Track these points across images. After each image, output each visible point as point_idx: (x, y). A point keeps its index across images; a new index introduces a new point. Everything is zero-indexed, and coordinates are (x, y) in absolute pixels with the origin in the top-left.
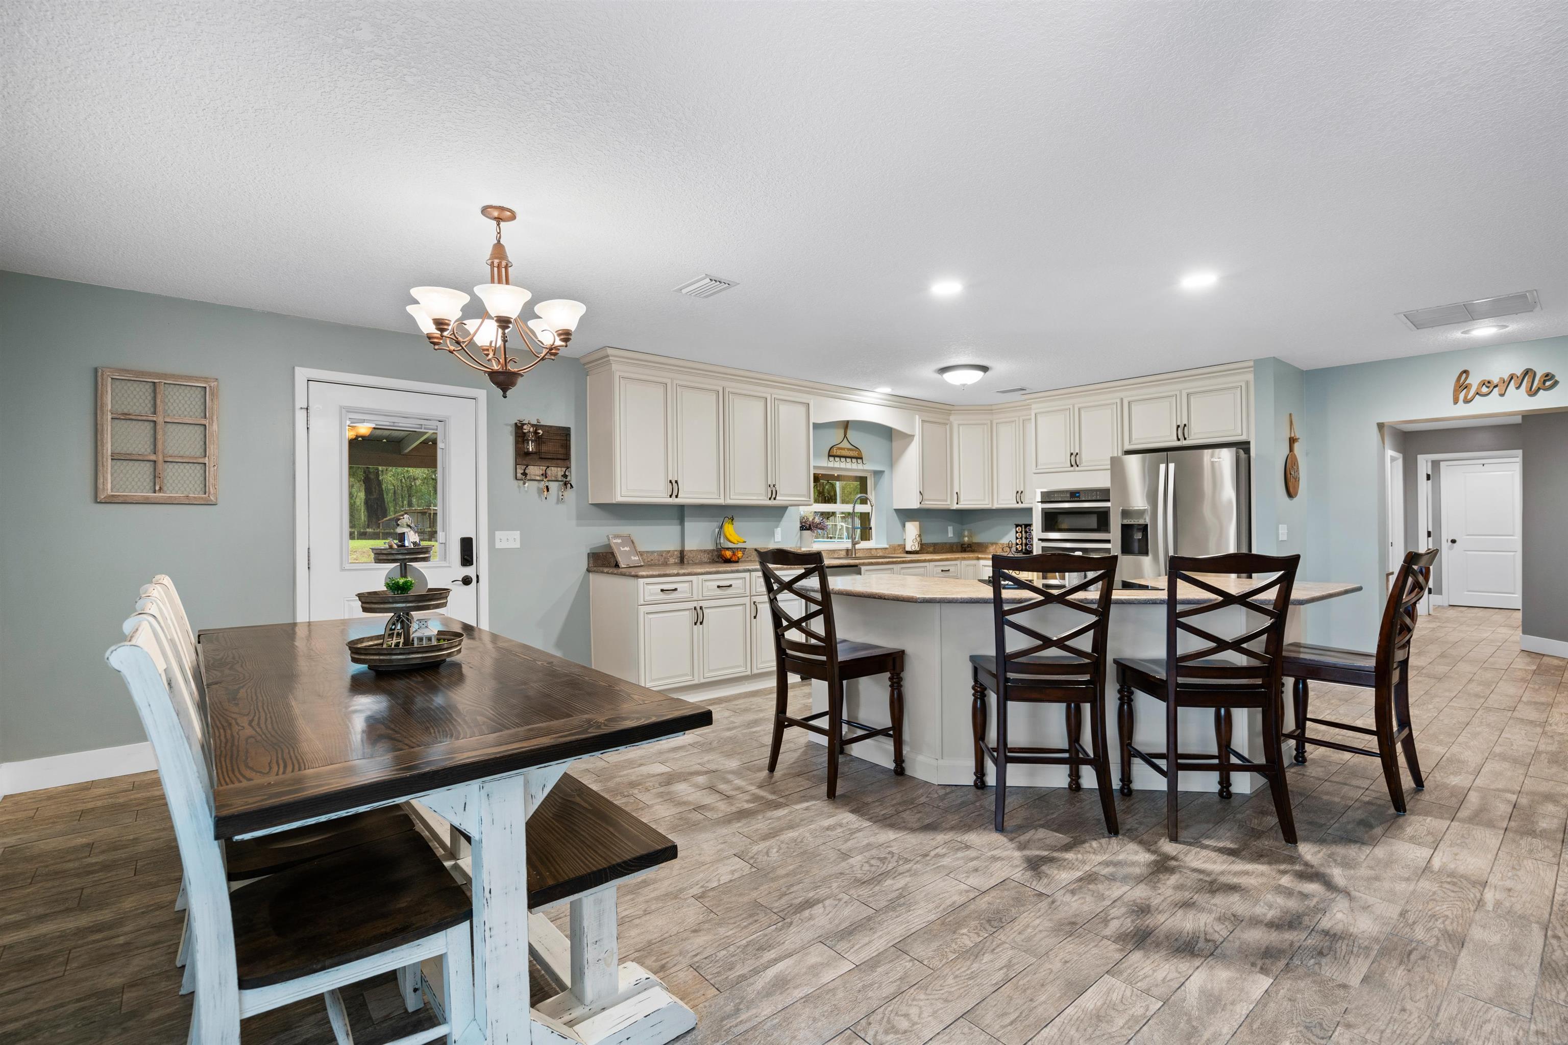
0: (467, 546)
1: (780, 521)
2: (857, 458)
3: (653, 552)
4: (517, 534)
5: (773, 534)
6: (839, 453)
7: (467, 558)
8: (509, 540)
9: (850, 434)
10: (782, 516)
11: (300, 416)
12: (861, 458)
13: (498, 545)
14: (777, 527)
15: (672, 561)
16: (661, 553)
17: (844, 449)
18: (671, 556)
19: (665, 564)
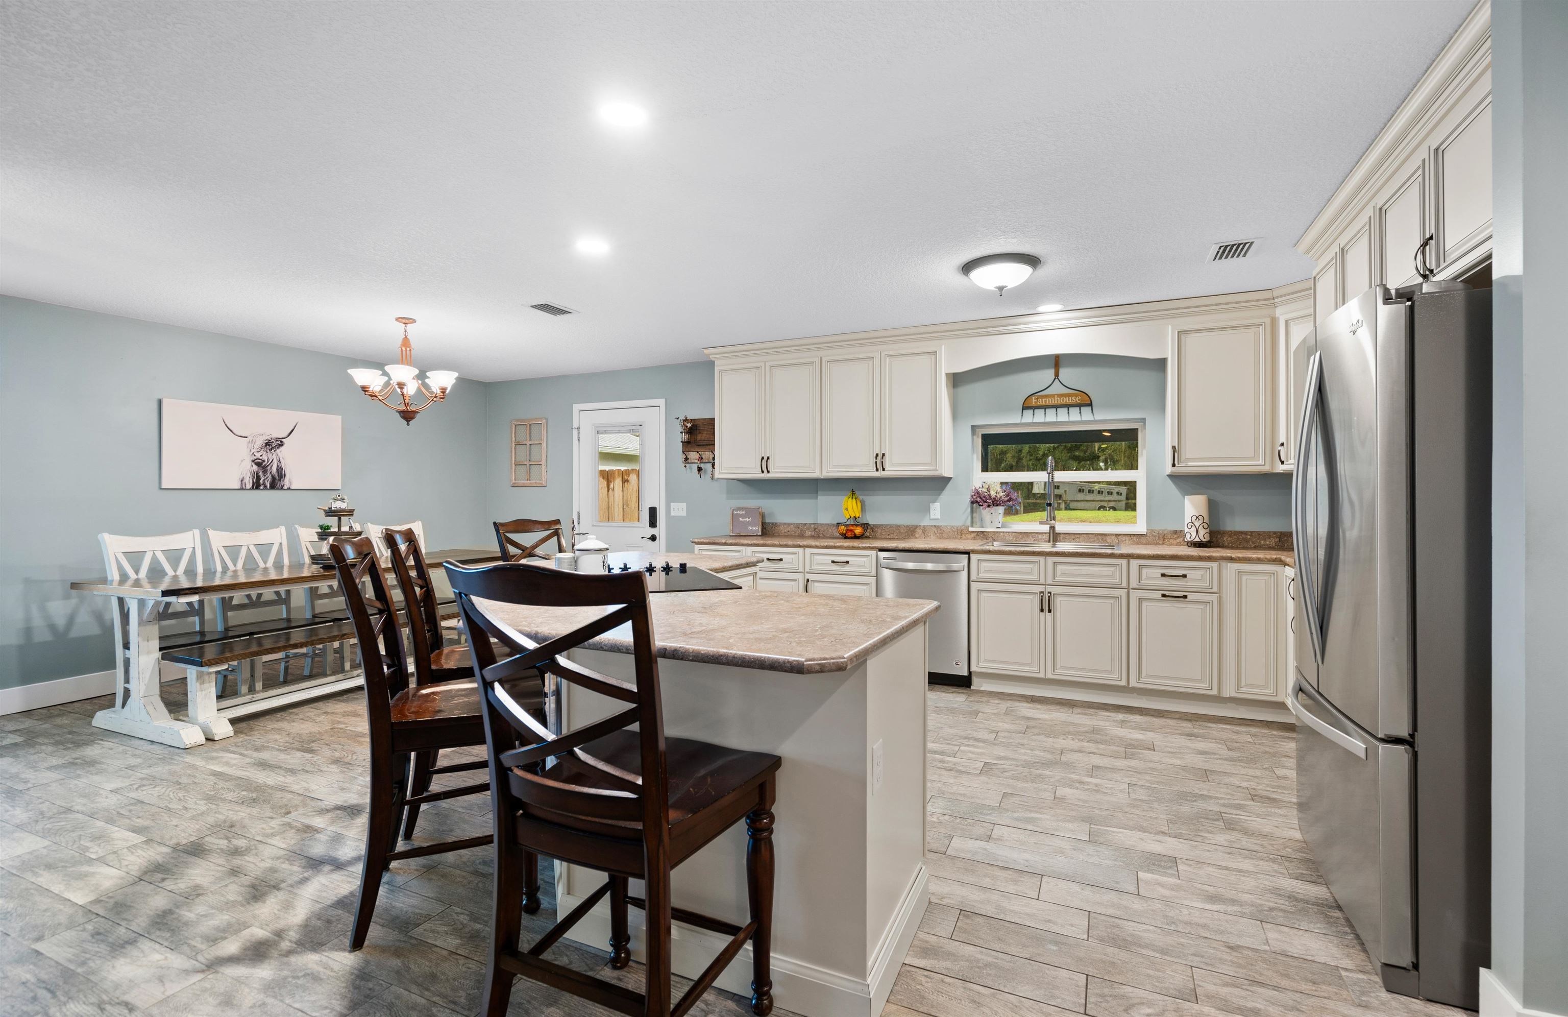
0: (653, 512)
1: (939, 495)
2: (1080, 406)
3: (789, 524)
4: (684, 505)
5: (928, 510)
6: (1041, 402)
7: (653, 523)
8: (679, 509)
9: (1063, 372)
10: (942, 488)
11: (575, 432)
12: (1090, 405)
13: (673, 514)
14: (934, 502)
15: (808, 533)
16: (797, 526)
17: (1053, 396)
18: (807, 529)
19: (802, 536)
